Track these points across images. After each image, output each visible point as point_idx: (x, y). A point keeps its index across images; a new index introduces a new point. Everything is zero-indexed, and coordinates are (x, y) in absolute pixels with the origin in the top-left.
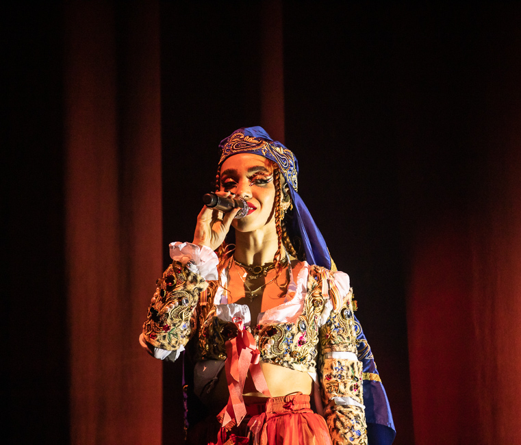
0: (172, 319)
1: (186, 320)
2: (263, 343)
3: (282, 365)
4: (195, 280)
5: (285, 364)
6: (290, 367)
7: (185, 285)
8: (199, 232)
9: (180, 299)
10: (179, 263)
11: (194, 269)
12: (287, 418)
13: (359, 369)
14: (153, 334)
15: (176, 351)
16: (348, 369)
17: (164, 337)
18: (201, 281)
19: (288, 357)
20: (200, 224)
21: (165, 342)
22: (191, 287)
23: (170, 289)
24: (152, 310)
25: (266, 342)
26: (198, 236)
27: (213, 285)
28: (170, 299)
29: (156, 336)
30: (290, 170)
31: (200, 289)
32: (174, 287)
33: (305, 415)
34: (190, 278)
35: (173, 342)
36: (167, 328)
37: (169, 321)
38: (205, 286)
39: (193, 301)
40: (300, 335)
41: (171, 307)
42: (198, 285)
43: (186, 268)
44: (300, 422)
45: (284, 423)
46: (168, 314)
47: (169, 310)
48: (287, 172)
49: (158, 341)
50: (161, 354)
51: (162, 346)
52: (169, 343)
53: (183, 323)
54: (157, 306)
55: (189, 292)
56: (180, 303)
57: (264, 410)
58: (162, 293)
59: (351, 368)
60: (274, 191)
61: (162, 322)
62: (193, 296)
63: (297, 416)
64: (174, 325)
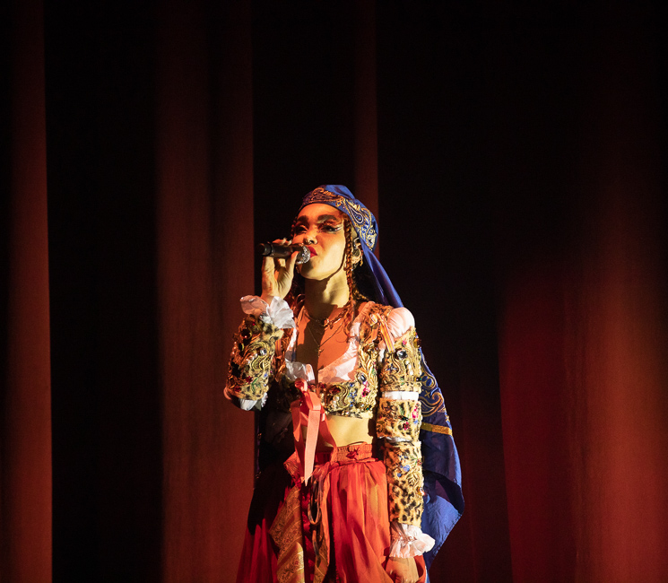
0: (253, 370)
1: (267, 369)
2: (328, 399)
3: (349, 416)
4: (270, 330)
5: (352, 415)
6: (358, 416)
7: (261, 337)
8: (265, 283)
9: (258, 350)
10: (252, 316)
11: (267, 320)
12: (350, 467)
13: (410, 409)
14: (237, 387)
15: (260, 400)
16: (397, 409)
17: (249, 388)
18: (276, 330)
19: (354, 409)
20: (265, 276)
21: (250, 393)
22: (267, 337)
23: (247, 342)
24: (233, 364)
25: (332, 399)
26: (266, 288)
27: (287, 333)
28: (248, 352)
29: (240, 389)
30: (365, 227)
31: (276, 338)
32: (250, 340)
33: (368, 465)
34: (265, 329)
35: (257, 392)
36: (249, 380)
37: (250, 372)
38: (280, 334)
39: (270, 351)
40: (363, 387)
41: (250, 359)
42: (274, 335)
43: (259, 320)
44: (363, 471)
45: (347, 472)
46: (249, 367)
47: (249, 362)
48: (361, 229)
49: (243, 393)
50: (247, 405)
51: (248, 397)
52: (254, 393)
53: (264, 373)
54: (237, 360)
55: (266, 342)
56: (259, 354)
57: (329, 459)
58: (240, 347)
59: (399, 407)
60: (345, 243)
61: (244, 375)
62: (270, 346)
63: (360, 466)
64: (256, 375)
